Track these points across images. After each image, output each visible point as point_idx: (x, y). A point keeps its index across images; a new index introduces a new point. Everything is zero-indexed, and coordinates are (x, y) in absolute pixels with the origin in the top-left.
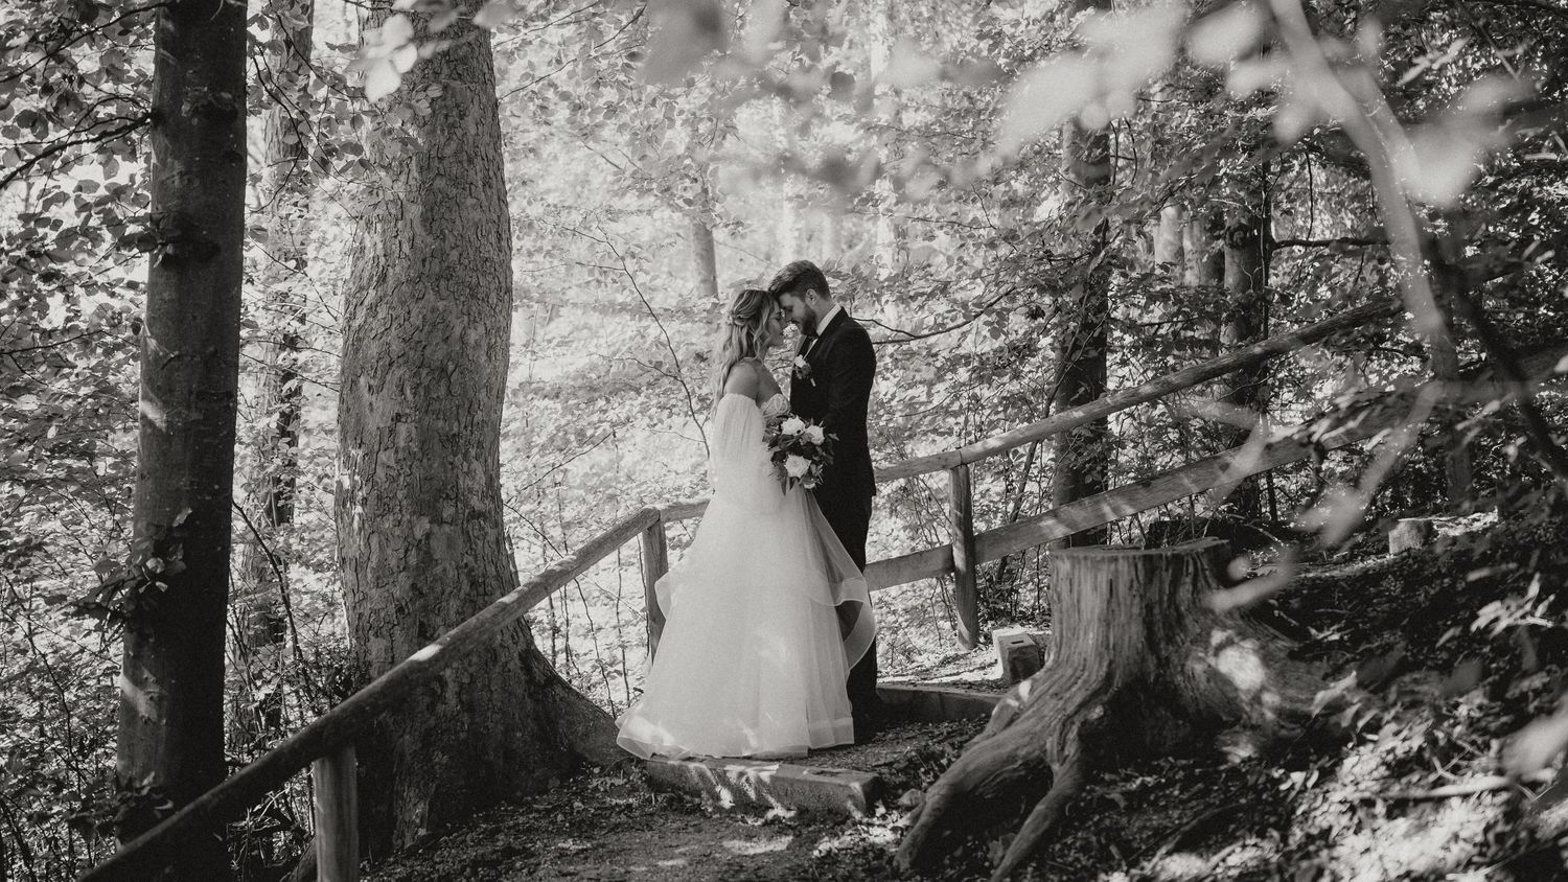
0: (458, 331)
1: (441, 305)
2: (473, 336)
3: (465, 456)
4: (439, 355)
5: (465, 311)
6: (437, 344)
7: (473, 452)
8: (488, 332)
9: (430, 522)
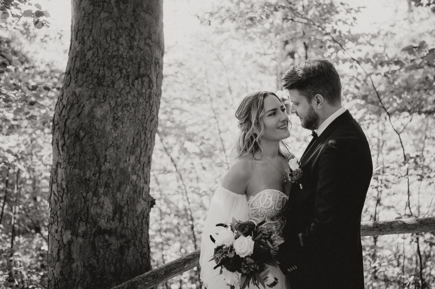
0: (87, 109)
1: (78, 90)
2: (99, 112)
3: (95, 194)
4: (74, 126)
5: (92, 95)
6: (73, 118)
7: (101, 191)
8: (112, 109)
9: (71, 234)
